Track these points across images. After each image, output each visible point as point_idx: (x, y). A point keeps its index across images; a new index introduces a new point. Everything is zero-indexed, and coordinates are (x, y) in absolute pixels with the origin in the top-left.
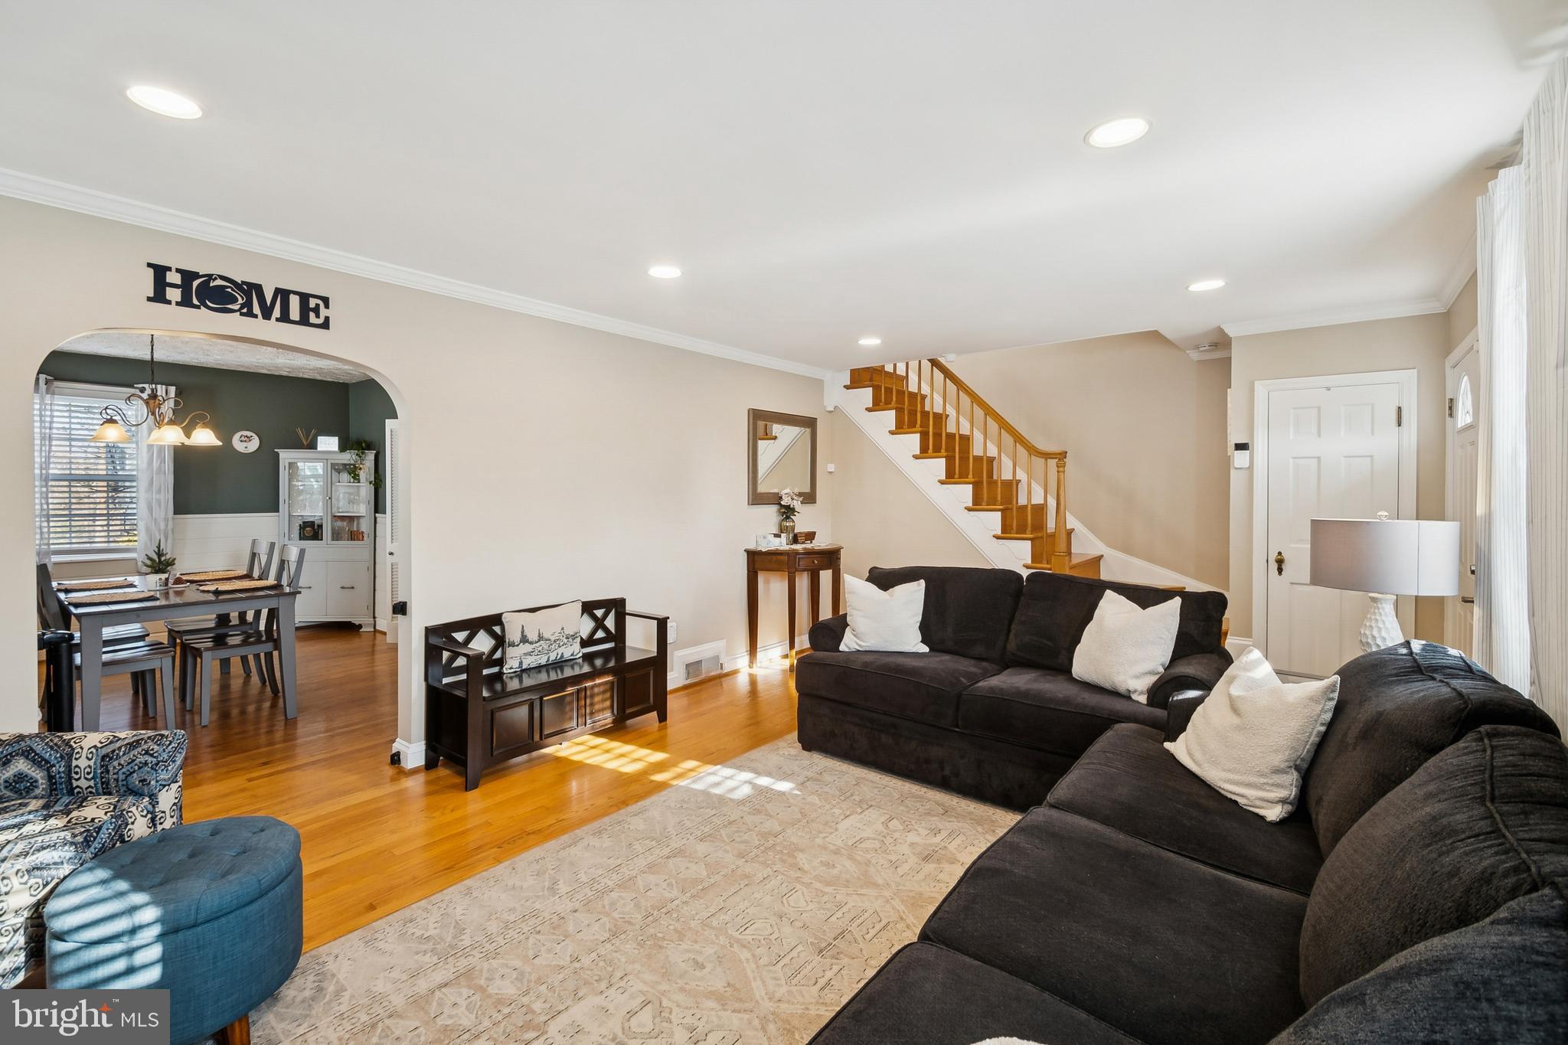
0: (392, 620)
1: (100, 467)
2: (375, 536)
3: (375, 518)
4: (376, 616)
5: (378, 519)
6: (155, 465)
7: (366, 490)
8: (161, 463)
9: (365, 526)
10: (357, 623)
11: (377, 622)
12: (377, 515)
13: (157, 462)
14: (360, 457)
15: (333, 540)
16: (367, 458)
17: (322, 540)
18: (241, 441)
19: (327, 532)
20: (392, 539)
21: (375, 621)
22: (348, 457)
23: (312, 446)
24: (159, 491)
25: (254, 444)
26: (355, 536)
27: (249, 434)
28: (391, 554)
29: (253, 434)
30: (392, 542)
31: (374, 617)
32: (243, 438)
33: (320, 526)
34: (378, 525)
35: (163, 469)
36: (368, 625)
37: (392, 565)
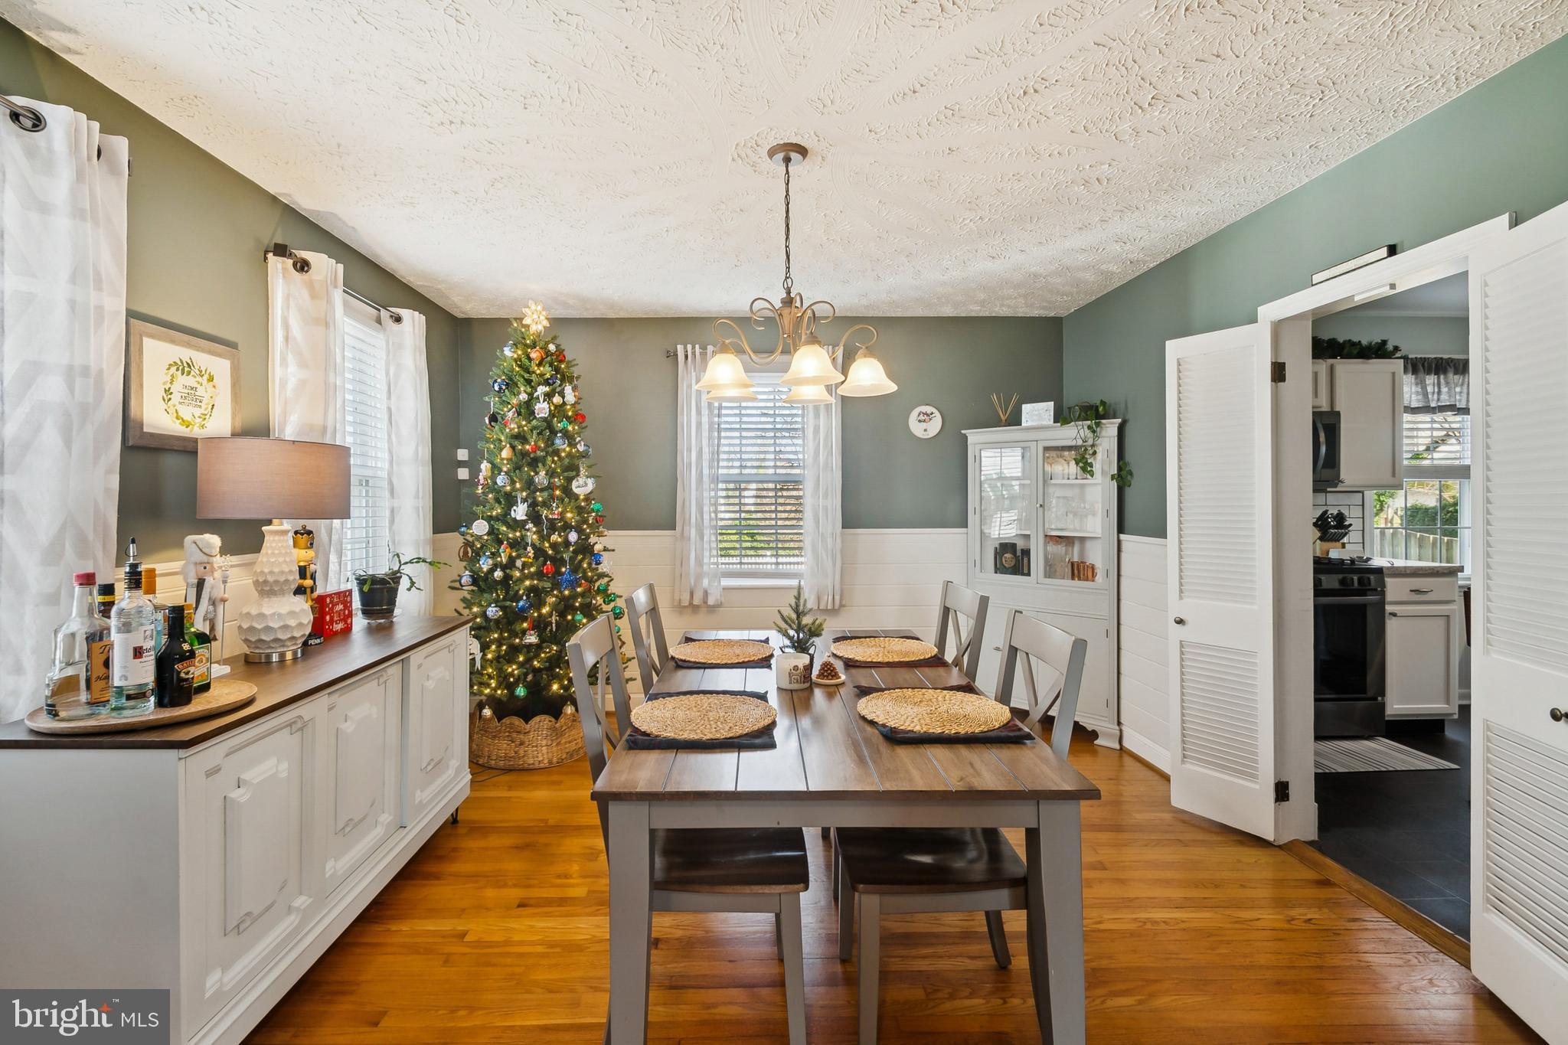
0: (1183, 762)
1: (767, 464)
2: (1119, 575)
3: (1119, 542)
4: (1122, 721)
5: (1124, 546)
6: (822, 458)
7: (1100, 491)
8: (828, 455)
9: (1097, 556)
10: (1090, 728)
11: (1125, 734)
12: (1122, 536)
13: (823, 455)
14: (1094, 432)
15: (1045, 577)
16: (1104, 433)
17: (1029, 574)
18: (920, 421)
19: (1037, 562)
20: (1181, 591)
21: (1121, 730)
22: (1073, 433)
23: (1015, 420)
24: (826, 496)
25: (935, 426)
26: (1080, 571)
27: (928, 409)
28: (1180, 622)
29: (934, 410)
30: (1181, 598)
31: (1119, 723)
32: (922, 417)
33: (1026, 553)
34: (1123, 555)
35: (830, 465)
36: (1109, 736)
37: (1182, 646)
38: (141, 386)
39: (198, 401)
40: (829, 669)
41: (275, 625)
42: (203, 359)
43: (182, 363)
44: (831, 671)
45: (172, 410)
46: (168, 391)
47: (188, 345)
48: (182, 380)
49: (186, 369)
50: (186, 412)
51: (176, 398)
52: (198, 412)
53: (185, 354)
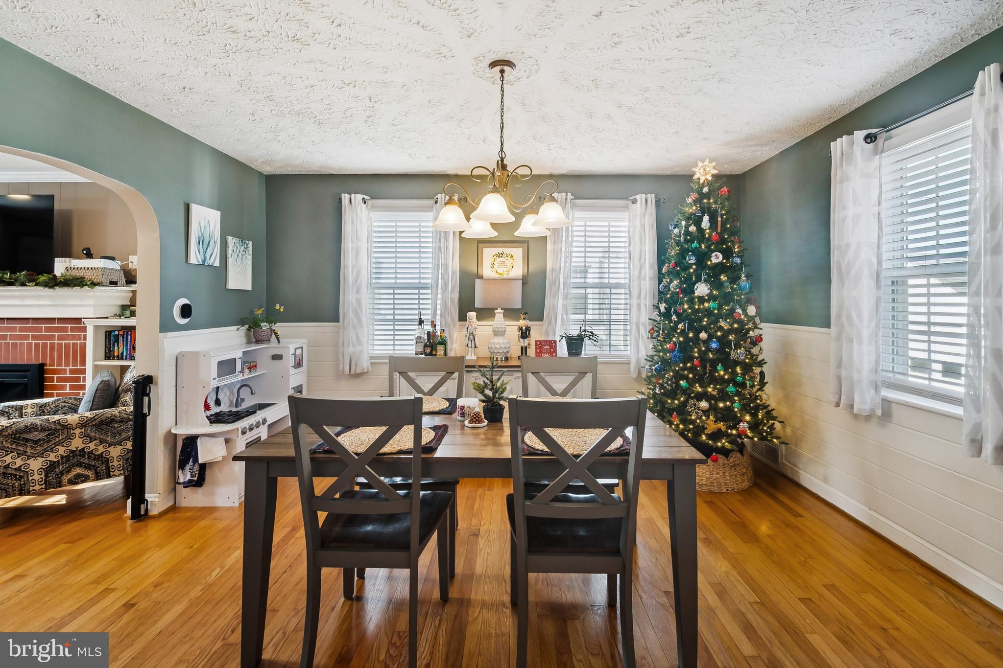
38: (482, 264)
39: (506, 266)
40: (477, 416)
41: (498, 346)
42: (507, 251)
43: (499, 253)
44: (479, 418)
45: (494, 271)
46: (493, 264)
47: (502, 247)
48: (498, 260)
49: (501, 255)
50: (500, 270)
51: (496, 266)
52: (505, 270)
53: (500, 250)
